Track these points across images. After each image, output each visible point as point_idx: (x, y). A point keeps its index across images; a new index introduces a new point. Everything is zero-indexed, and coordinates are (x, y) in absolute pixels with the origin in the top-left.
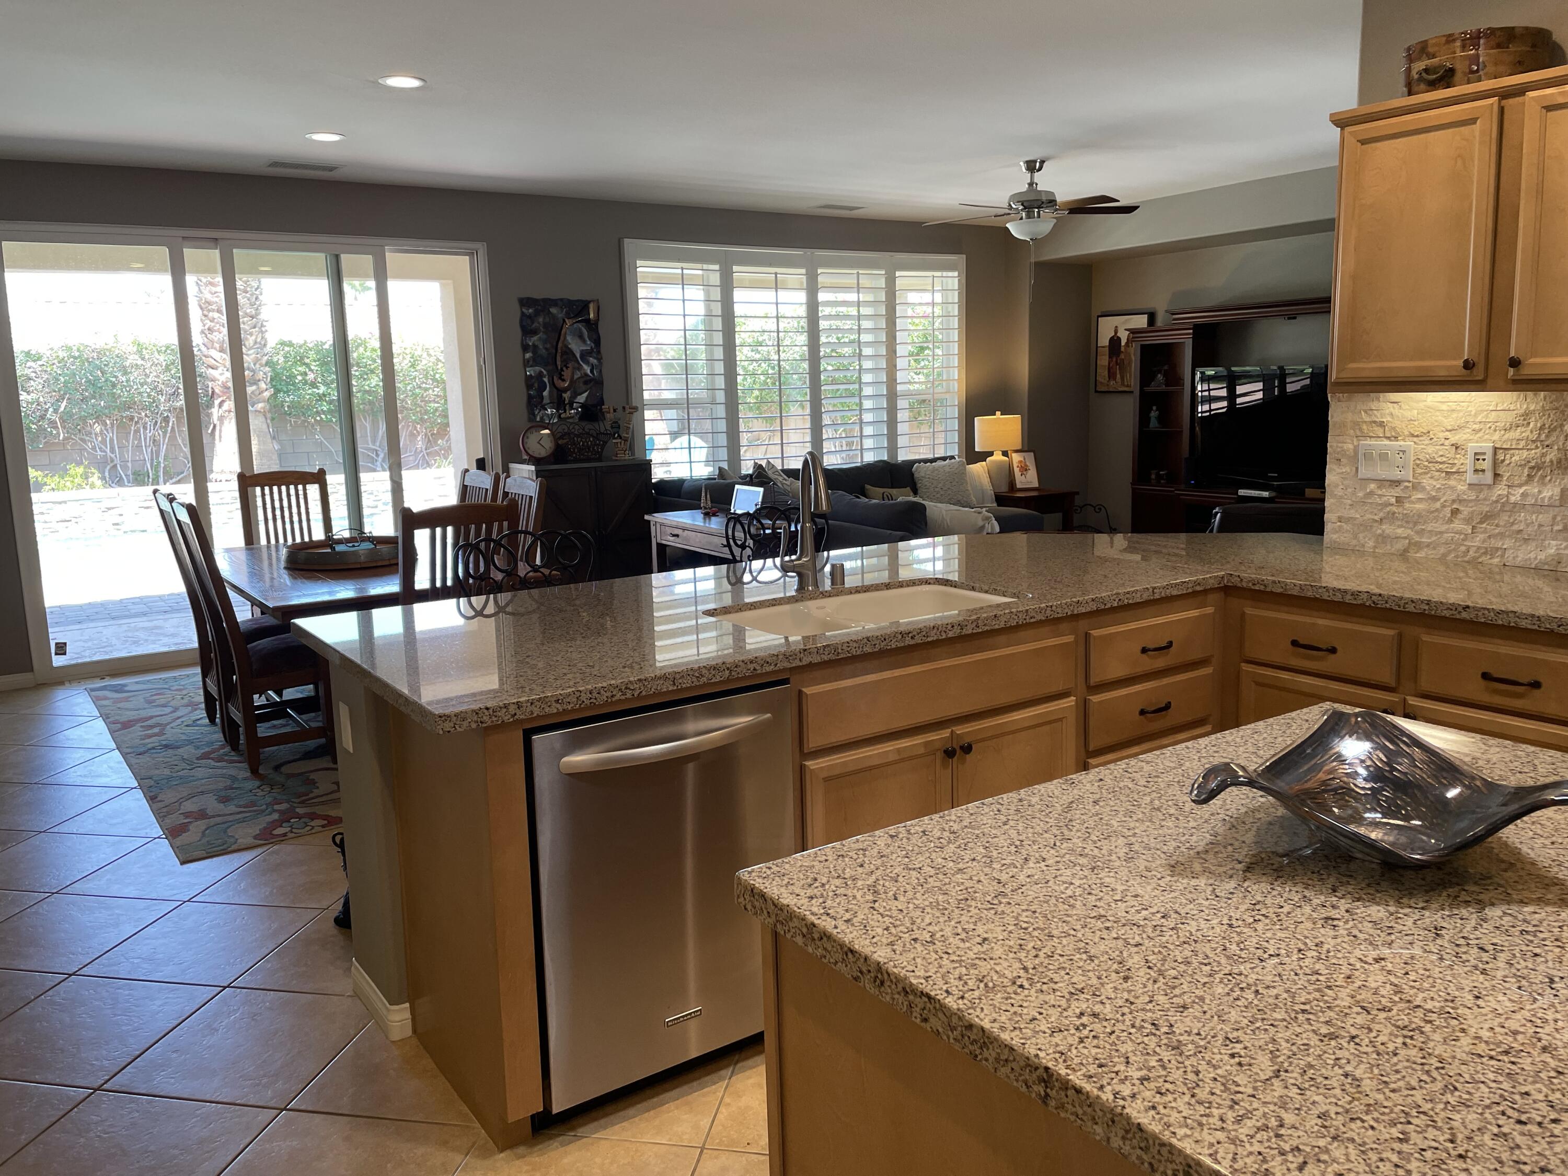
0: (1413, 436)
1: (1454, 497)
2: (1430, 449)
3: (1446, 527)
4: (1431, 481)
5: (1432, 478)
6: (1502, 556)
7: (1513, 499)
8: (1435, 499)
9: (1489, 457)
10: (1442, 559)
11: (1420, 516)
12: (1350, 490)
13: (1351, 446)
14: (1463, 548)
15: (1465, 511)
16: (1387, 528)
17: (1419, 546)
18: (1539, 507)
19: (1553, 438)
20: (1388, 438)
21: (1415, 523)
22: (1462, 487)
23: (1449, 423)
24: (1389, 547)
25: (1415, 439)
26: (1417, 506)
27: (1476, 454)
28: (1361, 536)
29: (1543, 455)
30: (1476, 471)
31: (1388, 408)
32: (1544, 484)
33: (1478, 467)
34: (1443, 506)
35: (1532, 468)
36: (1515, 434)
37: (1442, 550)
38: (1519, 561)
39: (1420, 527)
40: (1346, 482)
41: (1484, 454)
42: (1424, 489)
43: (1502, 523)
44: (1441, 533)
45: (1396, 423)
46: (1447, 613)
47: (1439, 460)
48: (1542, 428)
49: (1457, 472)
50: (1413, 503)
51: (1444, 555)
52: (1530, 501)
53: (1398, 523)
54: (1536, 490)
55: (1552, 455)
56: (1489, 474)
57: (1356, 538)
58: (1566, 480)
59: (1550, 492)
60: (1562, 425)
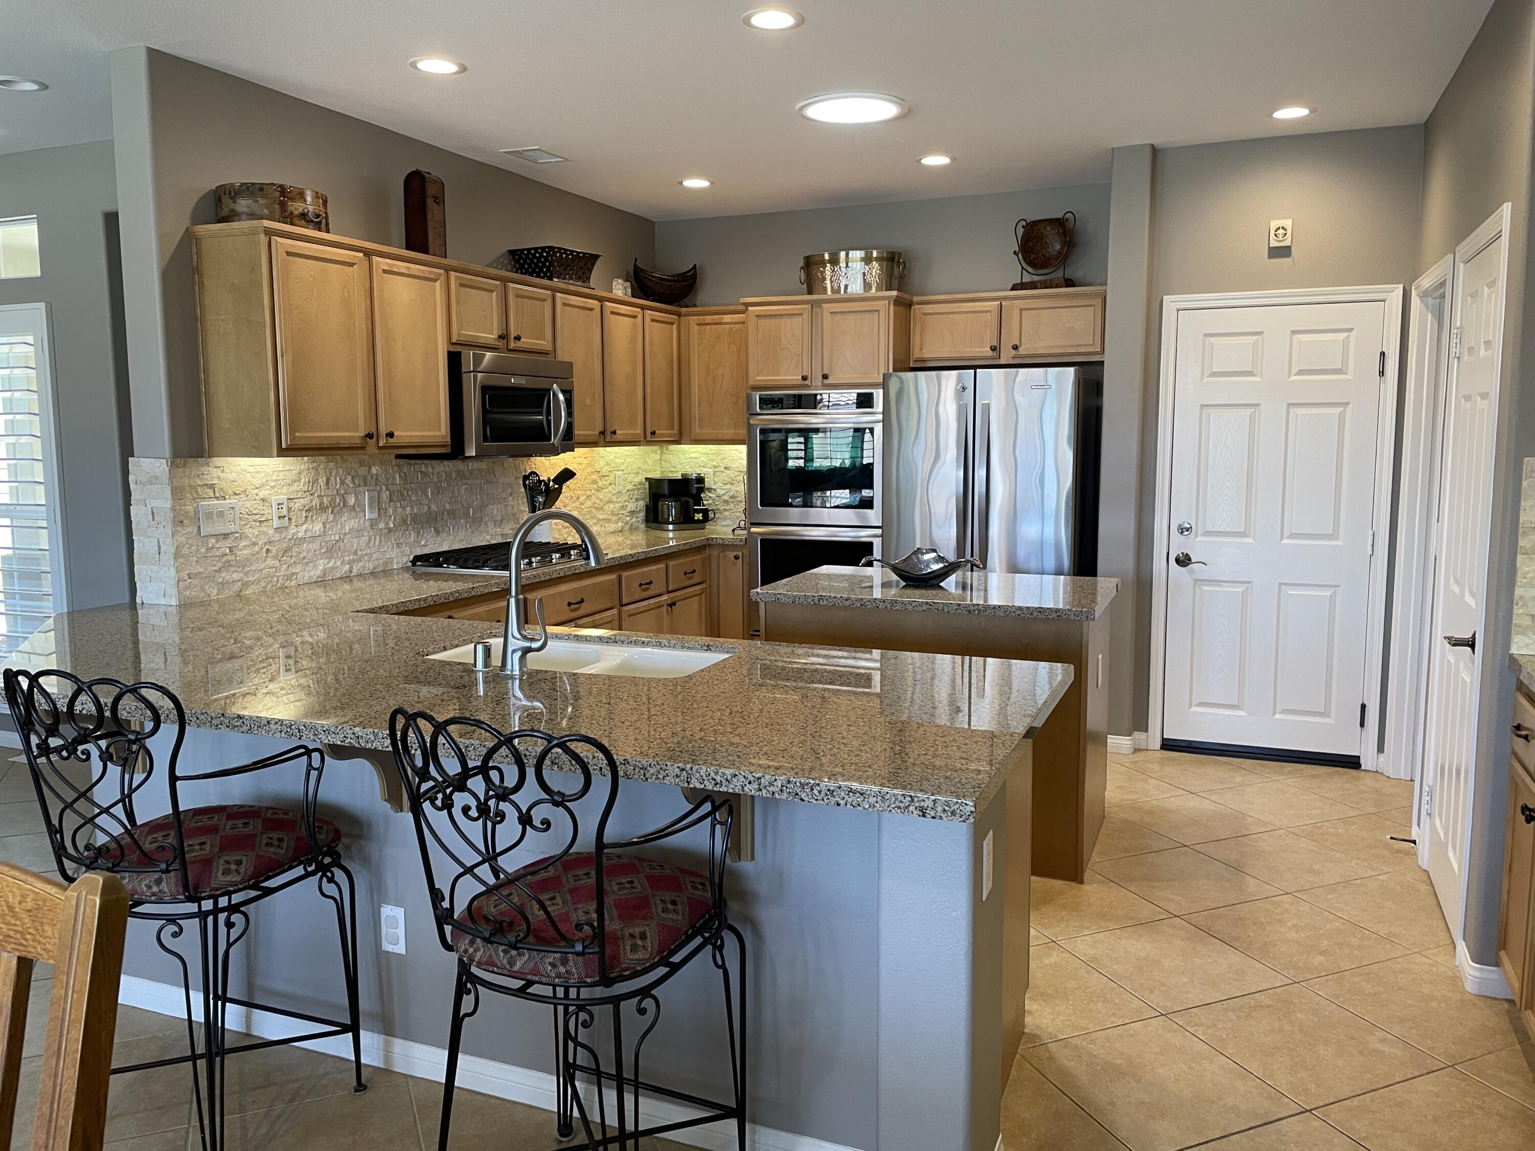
0: (235, 494)
1: (266, 540)
2: (248, 504)
3: (264, 565)
4: (251, 530)
5: (251, 527)
6: (296, 578)
7: (300, 535)
8: (255, 544)
9: (285, 506)
10: (264, 591)
11: (247, 560)
12: (194, 548)
13: (191, 508)
14: (275, 579)
15: (274, 550)
16: (226, 576)
17: (246, 584)
18: (313, 539)
19: (314, 489)
20: (217, 498)
21: (244, 567)
22: (271, 532)
23: (257, 482)
24: (227, 591)
25: (237, 497)
26: (245, 552)
27: (278, 504)
28: (206, 587)
29: (311, 501)
30: (279, 517)
31: (215, 472)
32: (313, 522)
33: (281, 514)
35: (306, 511)
36: (295, 487)
37: (263, 584)
38: (306, 580)
39: (246, 569)
40: (190, 541)
41: (282, 504)
42: (247, 537)
43: (294, 554)
44: (261, 570)
45: (223, 485)
47: (254, 512)
48: (309, 482)
49: (266, 520)
50: (241, 550)
51: (265, 587)
52: (309, 534)
53: (233, 569)
54: (311, 526)
55: (316, 501)
56: (287, 519)
57: (203, 590)
58: (324, 516)
59: (317, 527)
60: (317, 479)
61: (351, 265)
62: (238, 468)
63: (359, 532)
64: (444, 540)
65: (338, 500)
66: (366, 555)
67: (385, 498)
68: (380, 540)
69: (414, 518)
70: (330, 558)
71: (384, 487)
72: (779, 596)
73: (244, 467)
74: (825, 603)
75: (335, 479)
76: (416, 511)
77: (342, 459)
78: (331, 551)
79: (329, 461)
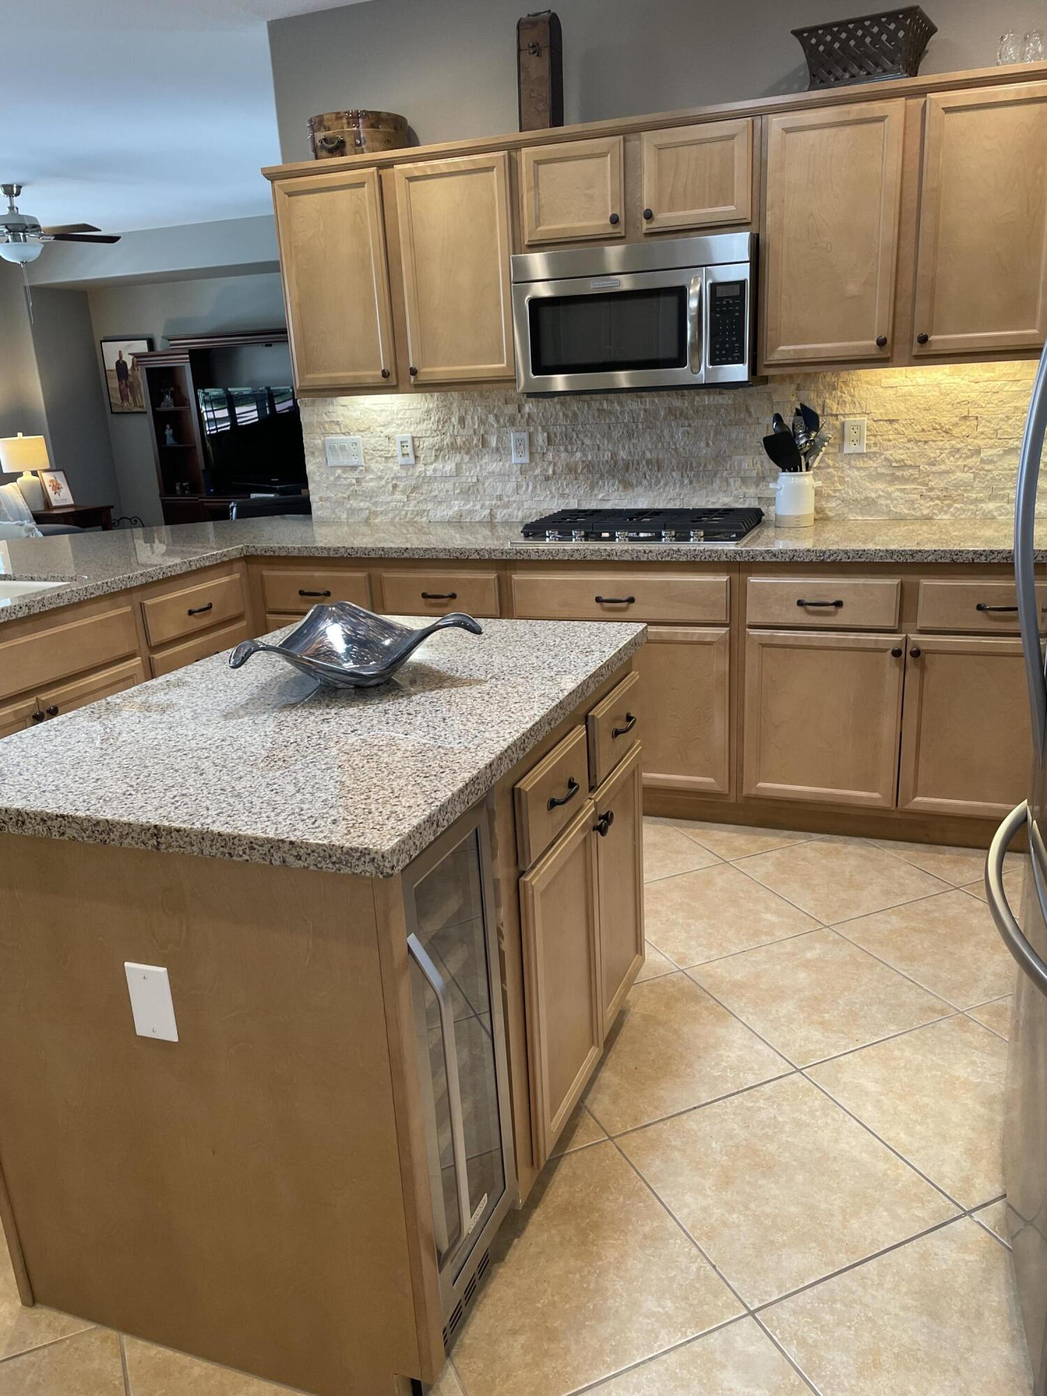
0: (359, 431)
1: (392, 475)
2: (372, 441)
3: (391, 498)
4: (377, 465)
5: (377, 462)
6: (428, 516)
7: (428, 474)
8: (380, 478)
9: (410, 443)
10: (392, 522)
11: (373, 491)
12: (324, 476)
13: (320, 441)
14: (403, 513)
15: (401, 485)
16: (354, 503)
17: (375, 514)
18: (445, 478)
19: (446, 428)
20: (344, 434)
21: (371, 497)
22: (397, 468)
23: (381, 420)
24: (356, 517)
25: (362, 434)
26: (371, 484)
27: (402, 442)
28: (337, 510)
29: (442, 440)
30: (403, 455)
31: (340, 410)
32: (445, 461)
33: (405, 452)
34: (387, 483)
35: (437, 450)
36: (423, 426)
37: (391, 515)
38: (438, 518)
39: (374, 500)
40: (320, 470)
41: (406, 442)
42: (373, 471)
43: (424, 492)
44: (388, 503)
45: (347, 422)
46: (395, 555)
47: (379, 448)
48: (438, 421)
49: (392, 457)
50: (366, 482)
51: (393, 519)
52: (439, 474)
53: (360, 498)
54: (441, 466)
55: (447, 440)
56: (412, 457)
57: (334, 512)
58: (458, 457)
59: (450, 467)
60: (450, 418)
62: (362, 406)
63: (504, 476)
64: (639, 496)
65: (475, 441)
66: (514, 501)
67: (540, 441)
68: (535, 488)
69: (589, 467)
70: (468, 501)
71: (540, 428)
73: (368, 407)
75: (472, 418)
76: (590, 458)
77: (481, 396)
78: (467, 492)
79: (463, 398)
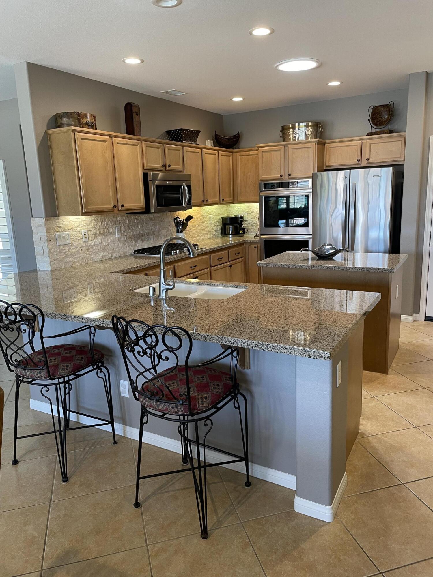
0: (69, 230)
1: (80, 246)
2: (73, 233)
3: (80, 255)
4: (75, 243)
5: (75, 241)
6: (92, 260)
7: (93, 244)
8: (77, 248)
10: (81, 264)
11: (74, 253)
12: (55, 250)
13: (53, 235)
14: (85, 260)
15: (84, 249)
16: (67, 259)
17: (74, 262)
18: (97, 245)
19: (97, 227)
20: (62, 231)
21: (73, 256)
22: (82, 243)
23: (76, 225)
24: (68, 265)
25: (69, 231)
27: (84, 233)
29: (96, 231)
30: (85, 238)
31: (61, 222)
32: (97, 239)
33: (85, 236)
34: (79, 249)
35: (95, 235)
36: (90, 226)
37: (80, 262)
38: (96, 260)
39: (74, 257)
40: (54, 247)
41: (86, 233)
42: (74, 245)
43: (91, 251)
44: (80, 257)
45: (64, 226)
47: (76, 236)
48: (95, 224)
49: (80, 239)
50: (72, 250)
51: (81, 263)
52: (96, 243)
53: (69, 257)
54: (96, 241)
55: (98, 231)
56: (87, 238)
57: (59, 265)
58: (101, 237)
59: (99, 241)
60: (98, 223)
61: (105, 141)
62: (69, 220)
63: (113, 242)
64: (145, 244)
65: (106, 231)
66: (117, 250)
67: (123, 229)
68: (122, 245)
69: (134, 236)
70: (104, 252)
71: (122, 225)
72: (268, 264)
73: (72, 220)
74: (286, 267)
75: (104, 223)
76: (134, 233)
77: (107, 215)
78: (104, 249)
79: (102, 216)
